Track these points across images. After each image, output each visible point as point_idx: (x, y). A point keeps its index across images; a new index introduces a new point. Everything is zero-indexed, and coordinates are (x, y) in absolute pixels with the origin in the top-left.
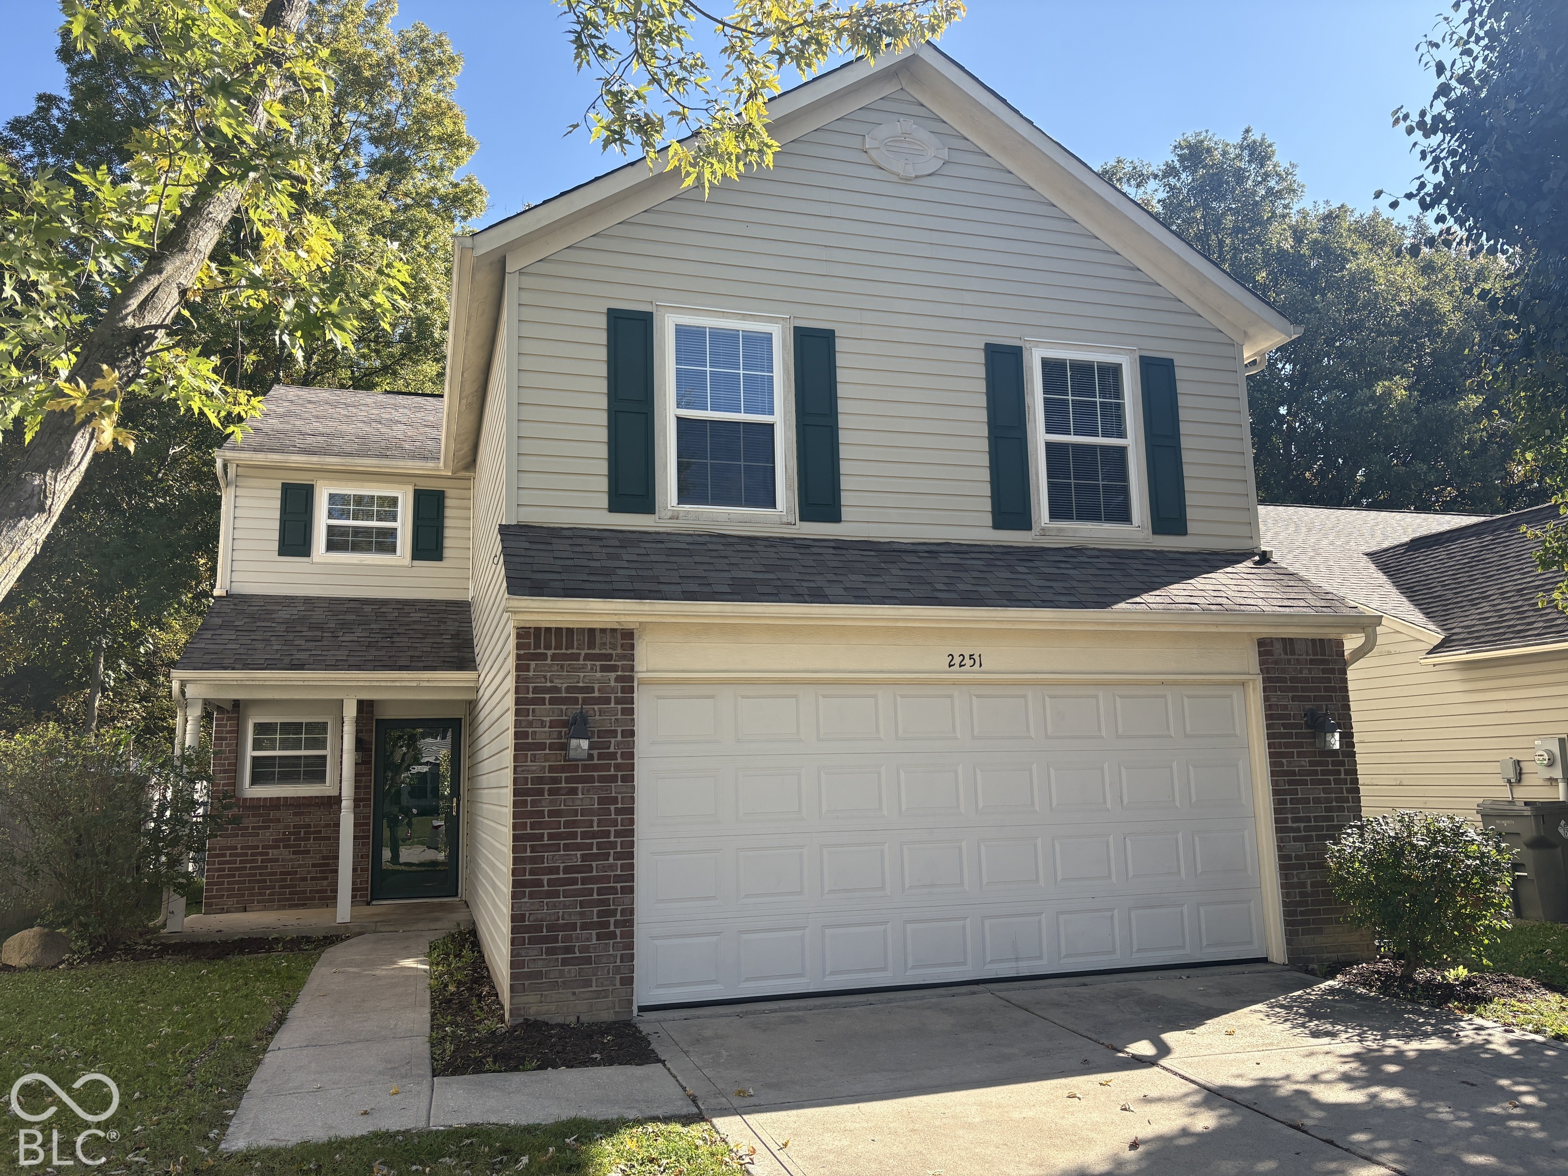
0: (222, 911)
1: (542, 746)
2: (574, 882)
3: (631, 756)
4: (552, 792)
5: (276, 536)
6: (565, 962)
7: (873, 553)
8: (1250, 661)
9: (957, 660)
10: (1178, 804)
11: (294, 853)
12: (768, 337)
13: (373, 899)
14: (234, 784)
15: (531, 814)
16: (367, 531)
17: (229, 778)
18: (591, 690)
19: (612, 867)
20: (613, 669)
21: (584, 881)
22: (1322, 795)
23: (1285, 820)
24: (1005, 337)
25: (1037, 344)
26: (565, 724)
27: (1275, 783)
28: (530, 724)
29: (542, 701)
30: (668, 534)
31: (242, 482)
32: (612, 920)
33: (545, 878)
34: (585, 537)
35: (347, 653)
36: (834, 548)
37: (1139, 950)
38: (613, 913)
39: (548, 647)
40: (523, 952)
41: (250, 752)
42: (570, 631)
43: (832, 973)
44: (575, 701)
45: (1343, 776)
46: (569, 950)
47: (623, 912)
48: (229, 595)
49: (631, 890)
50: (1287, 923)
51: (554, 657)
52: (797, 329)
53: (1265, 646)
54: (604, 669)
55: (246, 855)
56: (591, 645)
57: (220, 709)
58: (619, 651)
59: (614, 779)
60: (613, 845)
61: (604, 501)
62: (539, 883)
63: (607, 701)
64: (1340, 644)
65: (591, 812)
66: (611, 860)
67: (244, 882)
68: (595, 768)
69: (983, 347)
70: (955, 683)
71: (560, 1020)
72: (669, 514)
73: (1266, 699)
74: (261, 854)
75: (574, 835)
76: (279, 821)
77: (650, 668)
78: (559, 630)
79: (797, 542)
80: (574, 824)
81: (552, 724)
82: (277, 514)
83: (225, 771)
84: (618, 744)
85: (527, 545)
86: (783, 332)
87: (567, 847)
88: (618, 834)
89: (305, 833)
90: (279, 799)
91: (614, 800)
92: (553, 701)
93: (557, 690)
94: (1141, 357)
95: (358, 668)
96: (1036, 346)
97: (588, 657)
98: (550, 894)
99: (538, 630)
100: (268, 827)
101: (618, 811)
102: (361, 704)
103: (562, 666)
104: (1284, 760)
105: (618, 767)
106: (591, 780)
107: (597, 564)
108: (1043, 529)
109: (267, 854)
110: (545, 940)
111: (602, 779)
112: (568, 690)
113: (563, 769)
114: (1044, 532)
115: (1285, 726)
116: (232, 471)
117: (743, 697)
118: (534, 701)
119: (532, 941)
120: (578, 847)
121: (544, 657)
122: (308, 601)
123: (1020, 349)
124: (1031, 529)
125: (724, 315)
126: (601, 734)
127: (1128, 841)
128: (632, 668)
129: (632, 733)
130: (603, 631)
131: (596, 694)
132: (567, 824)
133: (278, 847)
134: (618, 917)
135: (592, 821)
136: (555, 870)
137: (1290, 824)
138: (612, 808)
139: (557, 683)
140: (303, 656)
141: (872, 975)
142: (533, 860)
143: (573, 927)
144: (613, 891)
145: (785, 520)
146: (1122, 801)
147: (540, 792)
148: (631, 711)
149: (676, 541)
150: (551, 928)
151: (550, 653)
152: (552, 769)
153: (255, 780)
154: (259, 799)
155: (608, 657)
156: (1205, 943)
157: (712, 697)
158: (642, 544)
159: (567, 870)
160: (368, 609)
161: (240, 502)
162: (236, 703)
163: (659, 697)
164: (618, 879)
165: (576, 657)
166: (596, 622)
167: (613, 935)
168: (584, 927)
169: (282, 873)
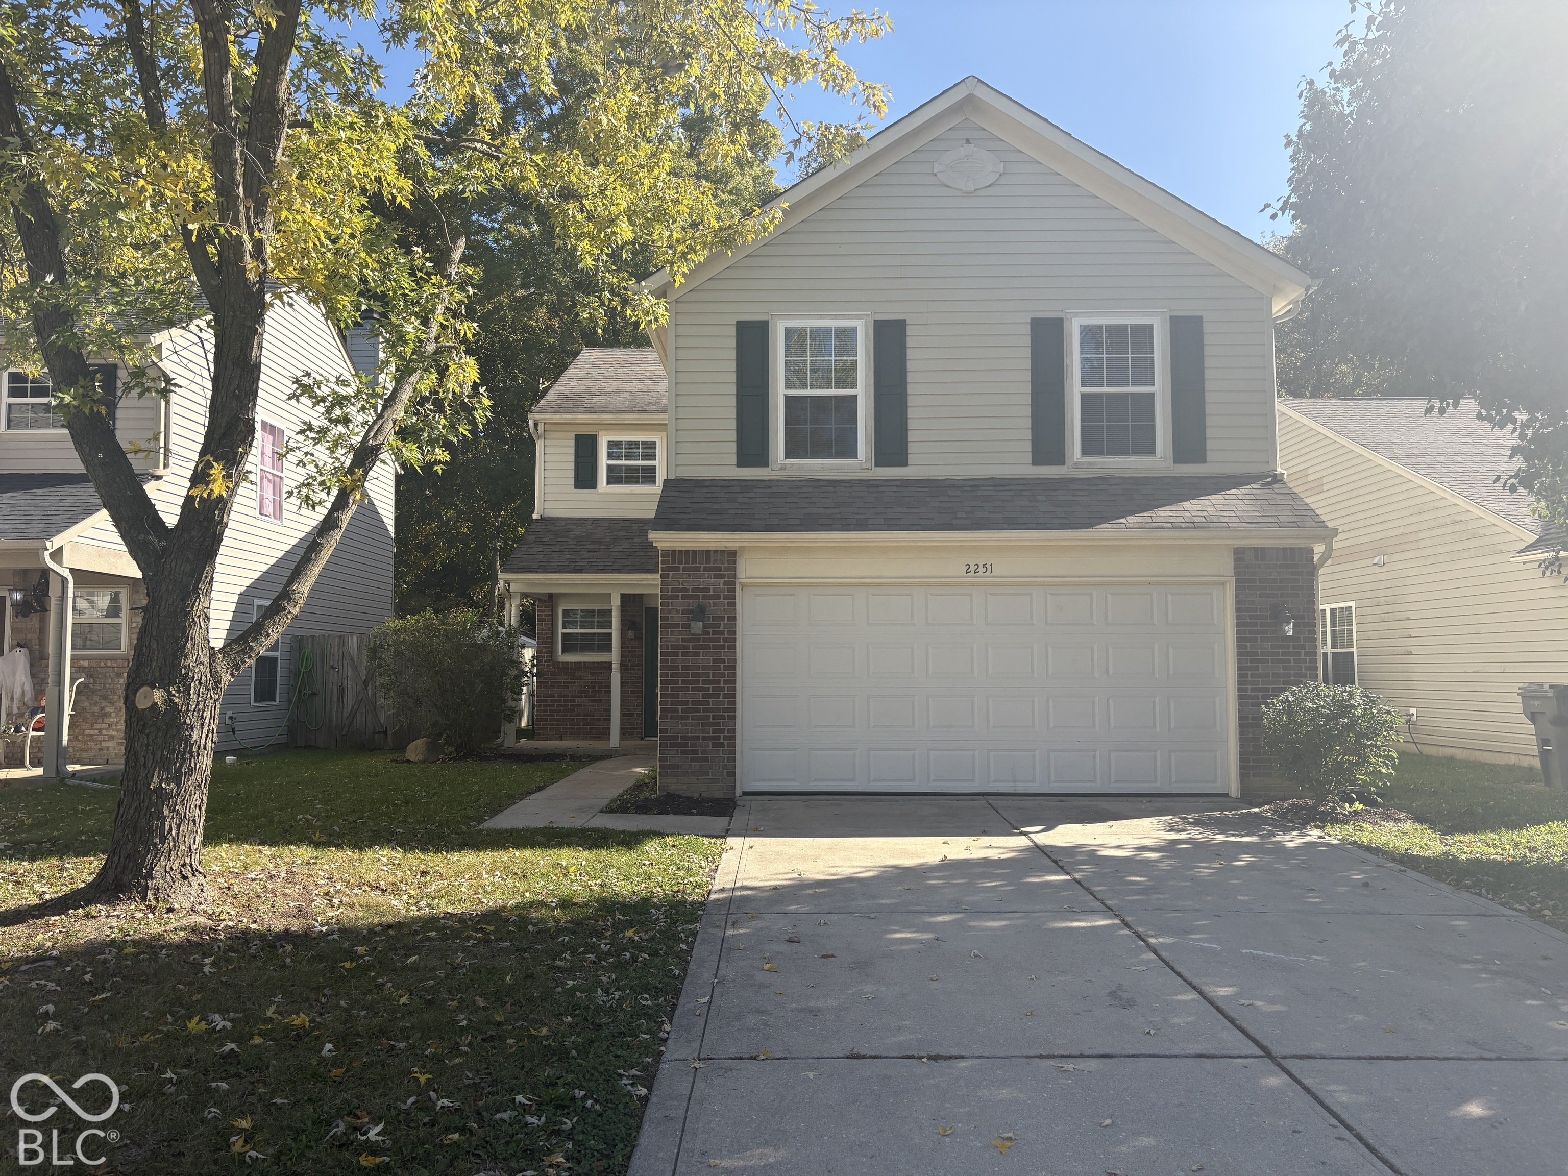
0: (547, 739)
1: (677, 626)
2: (698, 710)
3: (734, 633)
4: (683, 654)
5: (572, 474)
6: (692, 760)
7: (927, 489)
8: (1225, 566)
9: (973, 568)
10: (1157, 675)
11: (592, 701)
12: (854, 330)
13: (646, 736)
14: (551, 652)
15: (670, 668)
16: (635, 469)
17: (548, 648)
18: (708, 590)
19: (722, 703)
20: (722, 576)
21: (704, 710)
22: (1282, 671)
23: (1246, 690)
24: (1048, 311)
25: (1077, 315)
26: (691, 612)
27: (1239, 661)
28: (670, 612)
29: (677, 597)
30: (777, 481)
31: (548, 435)
32: (722, 735)
33: (680, 707)
34: (716, 486)
35: (613, 560)
36: (897, 486)
37: (1116, 782)
38: (723, 731)
39: (680, 563)
40: (667, 752)
41: (561, 631)
42: (694, 552)
43: (875, 780)
44: (698, 597)
45: (1302, 657)
46: (696, 752)
47: (729, 731)
48: (542, 518)
49: (734, 717)
50: (1241, 767)
51: (684, 569)
52: (876, 322)
53: (1239, 554)
54: (716, 577)
55: (560, 701)
56: (708, 561)
57: (540, 600)
58: (726, 565)
59: (723, 647)
60: (723, 689)
61: (733, 459)
62: (676, 711)
63: (718, 597)
64: (1311, 551)
65: (708, 668)
66: (721, 698)
67: (560, 720)
68: (711, 640)
69: (1029, 321)
70: (973, 585)
71: (689, 794)
72: (779, 466)
73: (1237, 596)
74: (570, 701)
75: (697, 682)
76: (581, 678)
77: (748, 575)
78: (687, 552)
79: (871, 483)
80: (698, 675)
81: (684, 612)
82: (572, 458)
83: (546, 643)
84: (725, 625)
85: (677, 494)
86: (866, 325)
87: (693, 689)
88: (725, 682)
89: (599, 687)
90: (580, 663)
91: (723, 661)
92: (683, 597)
93: (686, 590)
94: (1171, 317)
95: (619, 571)
96: (1077, 316)
97: (705, 569)
98: (682, 718)
99: (674, 551)
100: (574, 683)
101: (726, 668)
102: (624, 597)
103: (689, 575)
104: (1248, 644)
105: (725, 640)
106: (708, 647)
107: (717, 506)
108: (1075, 464)
109: (574, 701)
110: (680, 745)
111: (715, 647)
112: (693, 590)
113: (690, 640)
114: (1076, 466)
115: (1251, 617)
116: (541, 428)
117: (815, 595)
118: (671, 597)
119: (672, 745)
120: (700, 689)
121: (678, 569)
122: (595, 521)
123: (1061, 320)
124: (1064, 464)
125: (821, 317)
126: (714, 618)
127: (1111, 701)
128: (735, 576)
129: (734, 618)
130: (715, 552)
131: (711, 593)
132: (693, 675)
133: (581, 697)
134: (726, 734)
135: (709, 674)
136: (686, 703)
137: (1249, 693)
138: (722, 665)
139: (686, 586)
140: (584, 562)
141: (903, 784)
142: (672, 696)
143: (697, 738)
144: (723, 717)
145: (864, 467)
146: (1108, 672)
147: (677, 654)
148: (734, 604)
149: (782, 486)
150: (683, 738)
151: (681, 566)
152: (683, 640)
153: (564, 651)
154: (568, 663)
155: (719, 569)
156: (1174, 780)
157: (791, 595)
158: (756, 490)
159: (693, 703)
160: (635, 526)
161: (548, 450)
162: (551, 596)
163: (756, 595)
164: (726, 710)
165: (698, 569)
166: (712, 546)
167: (722, 745)
168: (704, 739)
169: (584, 715)
